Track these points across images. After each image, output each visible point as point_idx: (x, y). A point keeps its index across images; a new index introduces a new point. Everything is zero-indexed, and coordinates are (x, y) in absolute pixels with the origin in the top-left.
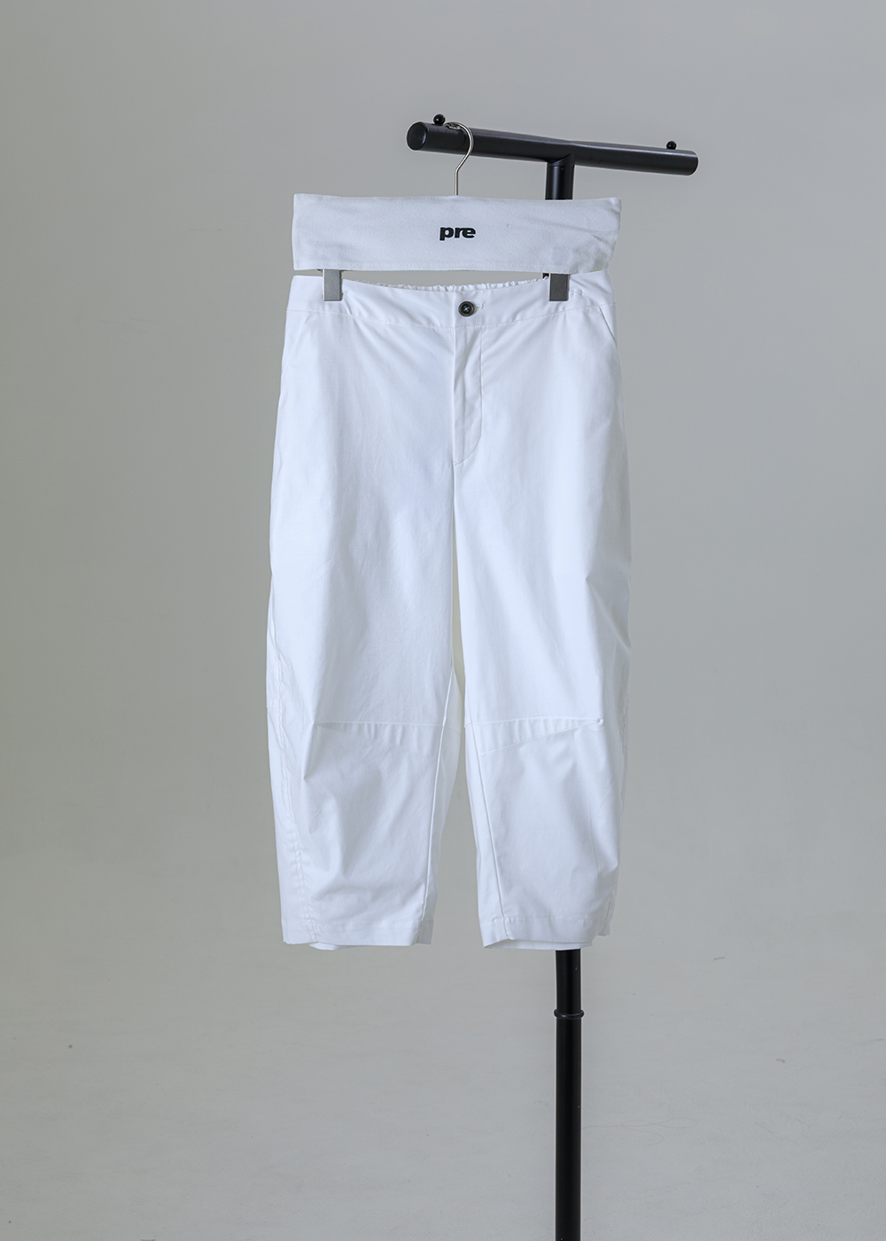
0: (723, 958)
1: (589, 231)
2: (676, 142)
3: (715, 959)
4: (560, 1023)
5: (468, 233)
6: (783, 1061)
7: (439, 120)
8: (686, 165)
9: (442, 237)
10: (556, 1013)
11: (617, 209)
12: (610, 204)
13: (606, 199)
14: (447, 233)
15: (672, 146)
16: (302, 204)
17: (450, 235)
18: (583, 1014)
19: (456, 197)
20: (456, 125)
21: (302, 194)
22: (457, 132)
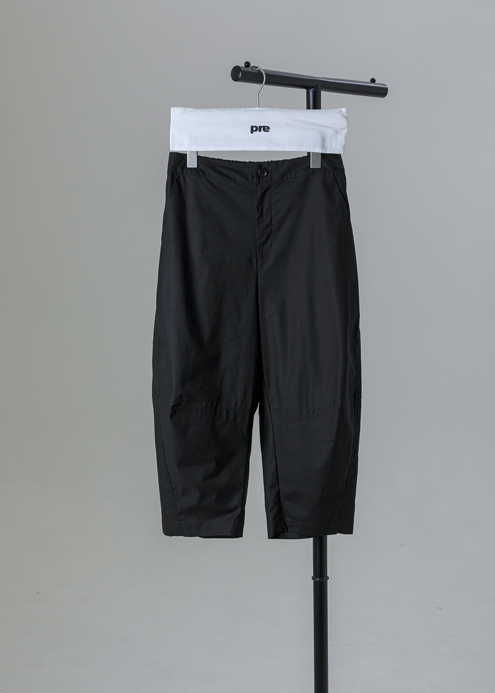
0: (405, 545)
1: (331, 128)
2: (375, 79)
3: (401, 546)
4: (315, 583)
5: (266, 129)
6: (441, 609)
7: (247, 64)
8: (381, 92)
9: (252, 132)
10: (313, 578)
11: (346, 115)
12: (342, 112)
13: (340, 109)
14: (254, 129)
15: (373, 81)
16: (176, 113)
17: (256, 131)
18: (328, 579)
19: (258, 108)
20: (257, 68)
21: (175, 108)
22: (257, 72)
